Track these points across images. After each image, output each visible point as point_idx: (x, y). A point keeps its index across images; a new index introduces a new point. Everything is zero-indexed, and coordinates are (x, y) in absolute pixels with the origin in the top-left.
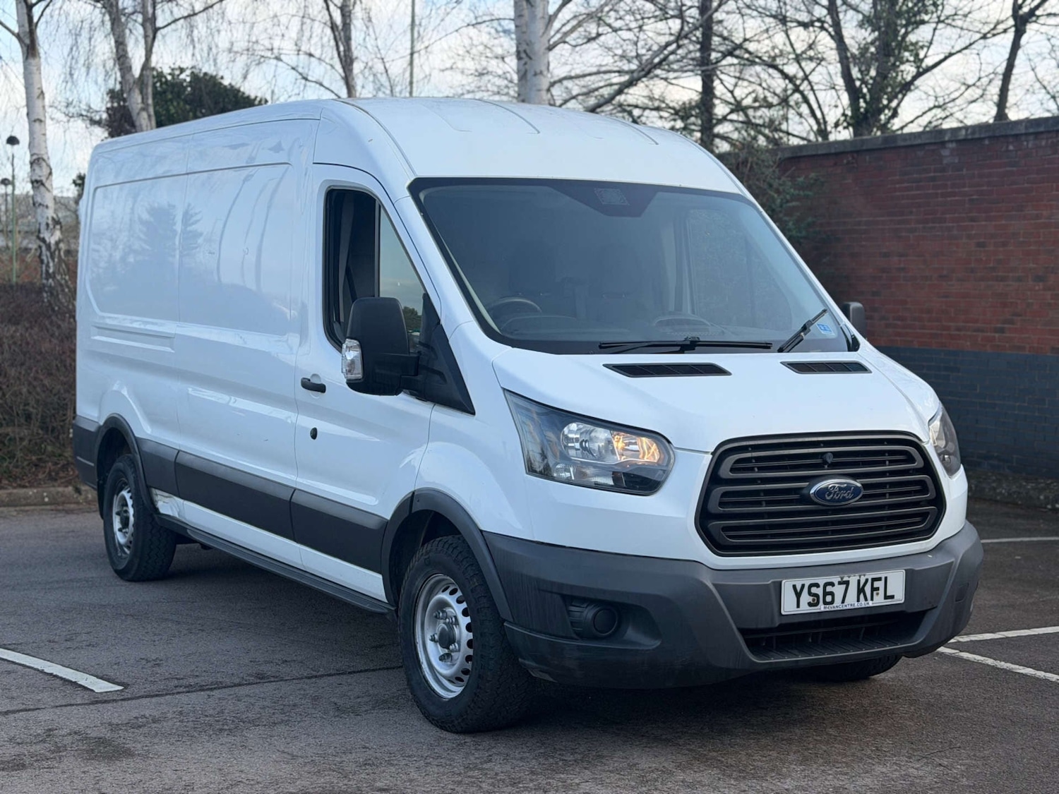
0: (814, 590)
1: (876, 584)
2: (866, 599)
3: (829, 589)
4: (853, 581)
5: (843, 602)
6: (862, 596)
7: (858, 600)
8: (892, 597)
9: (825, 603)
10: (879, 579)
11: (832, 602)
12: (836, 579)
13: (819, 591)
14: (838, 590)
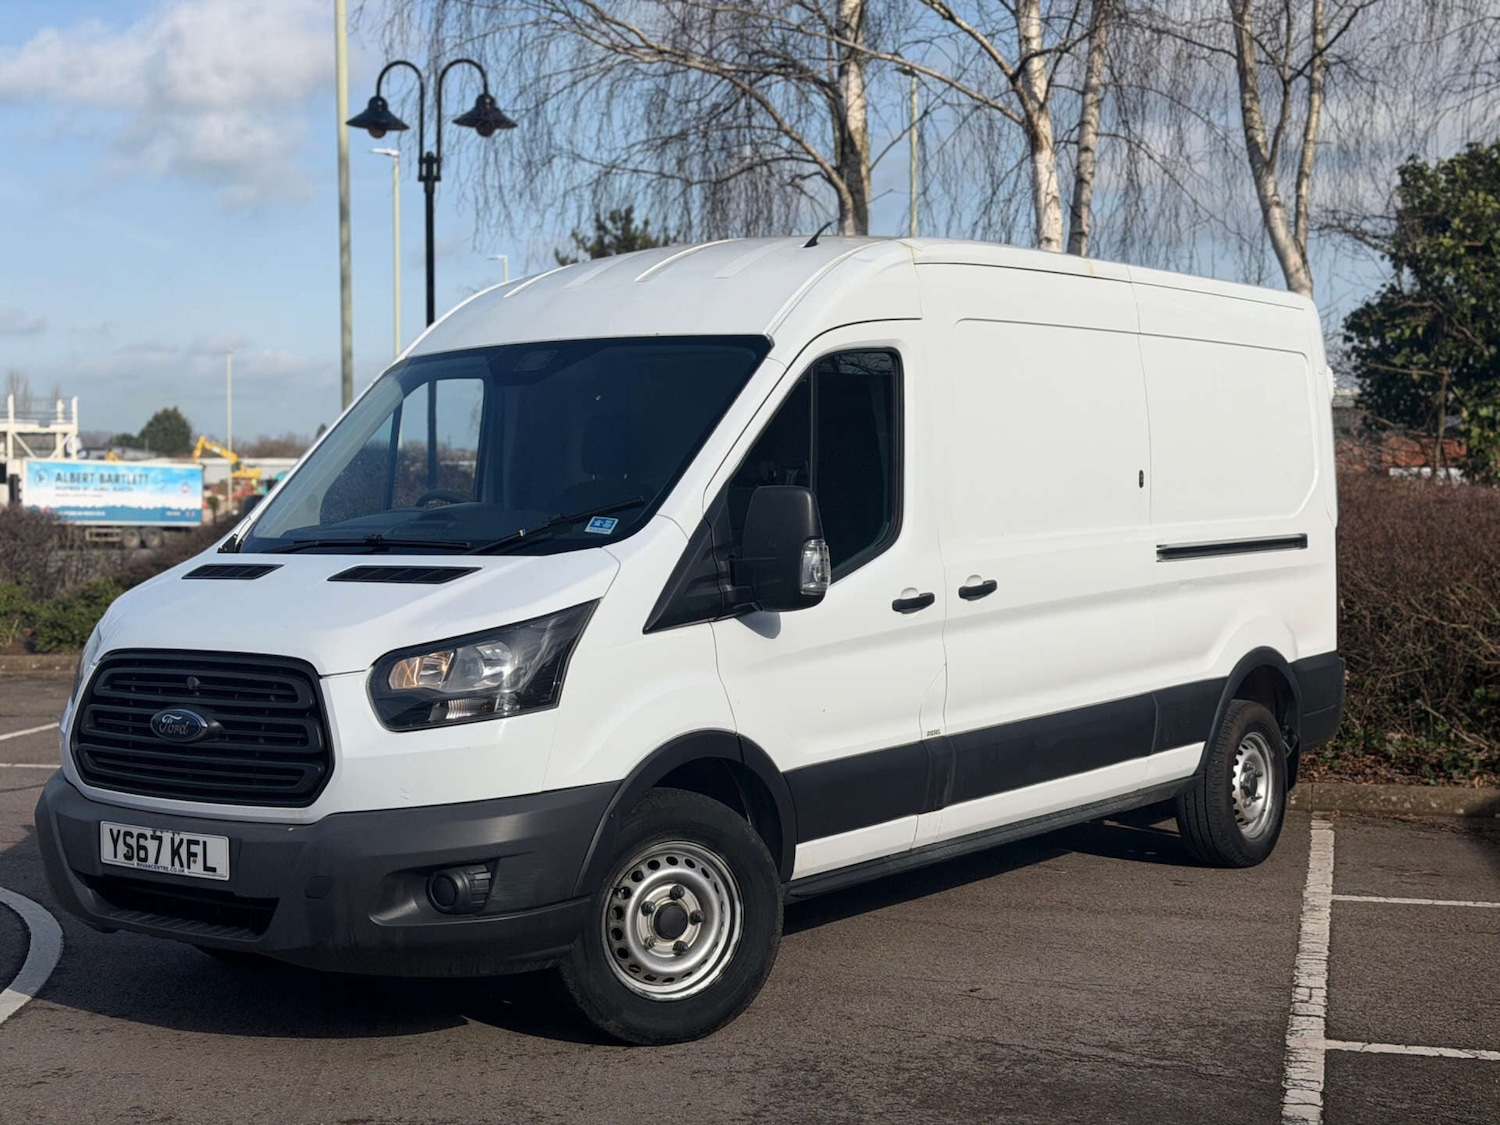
0: (128, 838)
1: (194, 848)
2: (182, 865)
3: (142, 842)
4: (167, 836)
5: (156, 862)
6: (176, 859)
7: (173, 864)
8: (213, 870)
9: (139, 859)
10: (197, 843)
11: (145, 860)
12: (149, 832)
13: (133, 842)
14: (152, 845)
